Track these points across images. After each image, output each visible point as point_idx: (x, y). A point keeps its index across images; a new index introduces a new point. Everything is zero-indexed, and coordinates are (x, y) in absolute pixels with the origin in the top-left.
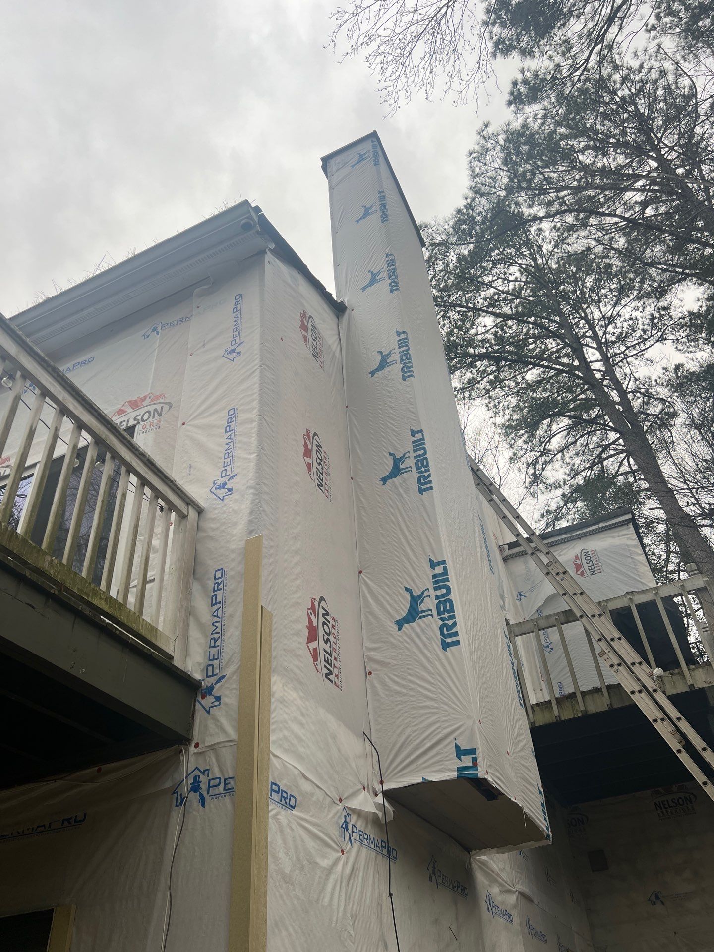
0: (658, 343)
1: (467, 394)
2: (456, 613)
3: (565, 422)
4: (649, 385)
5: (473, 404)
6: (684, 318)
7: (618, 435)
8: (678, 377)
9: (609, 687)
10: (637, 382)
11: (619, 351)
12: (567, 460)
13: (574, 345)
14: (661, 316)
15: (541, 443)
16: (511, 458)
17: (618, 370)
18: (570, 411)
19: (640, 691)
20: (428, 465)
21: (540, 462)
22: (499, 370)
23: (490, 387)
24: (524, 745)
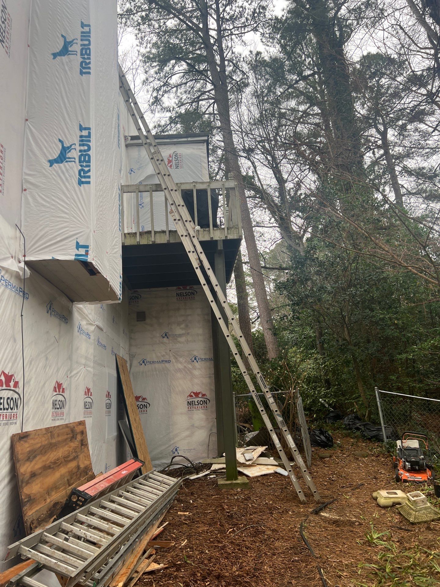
0: (252, 32)
1: (124, 20)
2: (91, 164)
3: (183, 66)
4: (239, 60)
5: (127, 30)
6: (272, 20)
7: (213, 87)
8: (256, 61)
9: (170, 231)
10: (233, 55)
11: (228, 28)
12: (179, 94)
13: (203, 11)
14: (260, 13)
15: (165, 77)
16: (144, 81)
17: (225, 41)
18: (189, 59)
19: (186, 236)
20: (89, 54)
21: (162, 90)
22: (150, 10)
23: (141, 22)
24: (117, 251)
